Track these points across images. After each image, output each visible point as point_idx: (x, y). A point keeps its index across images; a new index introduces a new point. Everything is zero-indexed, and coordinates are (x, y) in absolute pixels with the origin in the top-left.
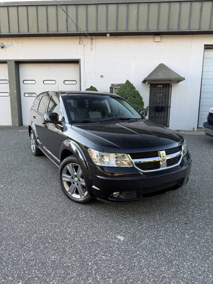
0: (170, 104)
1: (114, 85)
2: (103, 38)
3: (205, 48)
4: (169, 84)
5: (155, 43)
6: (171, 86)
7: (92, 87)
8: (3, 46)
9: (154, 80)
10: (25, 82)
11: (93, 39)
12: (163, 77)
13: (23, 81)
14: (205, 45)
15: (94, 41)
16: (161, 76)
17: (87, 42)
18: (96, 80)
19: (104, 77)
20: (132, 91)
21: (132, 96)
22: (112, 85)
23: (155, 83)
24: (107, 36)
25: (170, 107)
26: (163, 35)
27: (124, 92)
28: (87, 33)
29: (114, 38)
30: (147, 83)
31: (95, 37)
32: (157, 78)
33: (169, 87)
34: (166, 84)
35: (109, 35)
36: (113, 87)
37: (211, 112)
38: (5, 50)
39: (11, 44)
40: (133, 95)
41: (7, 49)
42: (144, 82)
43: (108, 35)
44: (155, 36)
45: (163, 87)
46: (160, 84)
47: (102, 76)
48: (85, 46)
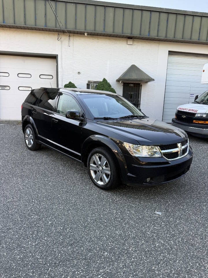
0: (140, 102)
1: (91, 82)
2: (80, 36)
3: (169, 54)
4: (139, 84)
5: (127, 45)
6: (141, 86)
7: (70, 83)
9: (128, 80)
11: (71, 36)
12: (136, 78)
14: (169, 51)
15: (71, 38)
16: (134, 76)
17: (65, 39)
18: (73, 76)
19: (81, 73)
22: (89, 82)
23: (127, 82)
24: (84, 34)
25: (140, 104)
26: (134, 39)
28: (66, 30)
29: (91, 37)
30: (121, 82)
31: (72, 34)
32: (131, 78)
33: (139, 86)
34: (137, 84)
36: (89, 84)
37: (179, 110)
42: (118, 81)
43: (86, 34)
44: (128, 39)
45: (134, 86)
46: (132, 84)
47: (79, 73)
48: (63, 43)
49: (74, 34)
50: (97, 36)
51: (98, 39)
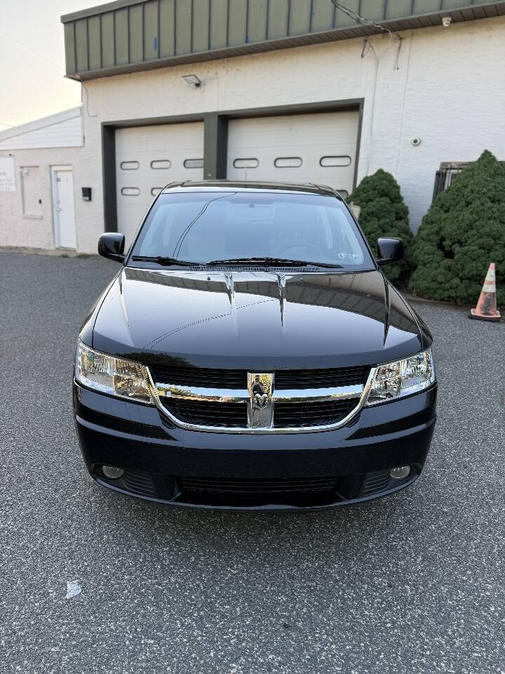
1: (449, 166)
2: (432, 33)
7: (379, 173)
8: (198, 82)
10: (238, 164)
11: (405, 38)
13: (234, 163)
15: (406, 45)
17: (386, 50)
18: (399, 152)
19: (422, 143)
20: (493, 184)
21: (489, 198)
22: (444, 166)
24: (441, 24)
27: (465, 187)
28: (382, 24)
29: (465, 26)
35: (450, 19)
36: (444, 171)
38: (202, 90)
39: (215, 76)
40: (490, 194)
41: (205, 88)
43: (446, 22)
47: (415, 141)
48: (380, 61)
49: (414, 31)
50: (487, 19)
51: (491, 28)
